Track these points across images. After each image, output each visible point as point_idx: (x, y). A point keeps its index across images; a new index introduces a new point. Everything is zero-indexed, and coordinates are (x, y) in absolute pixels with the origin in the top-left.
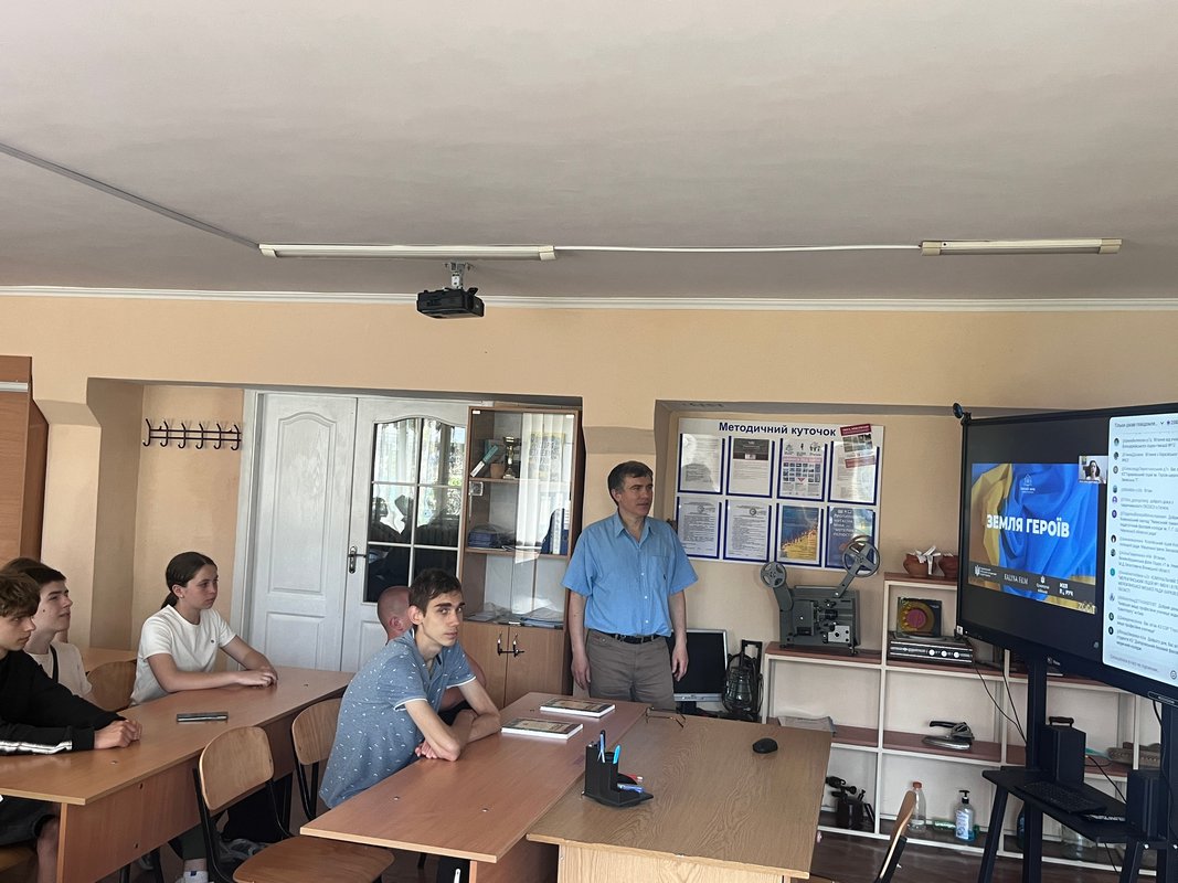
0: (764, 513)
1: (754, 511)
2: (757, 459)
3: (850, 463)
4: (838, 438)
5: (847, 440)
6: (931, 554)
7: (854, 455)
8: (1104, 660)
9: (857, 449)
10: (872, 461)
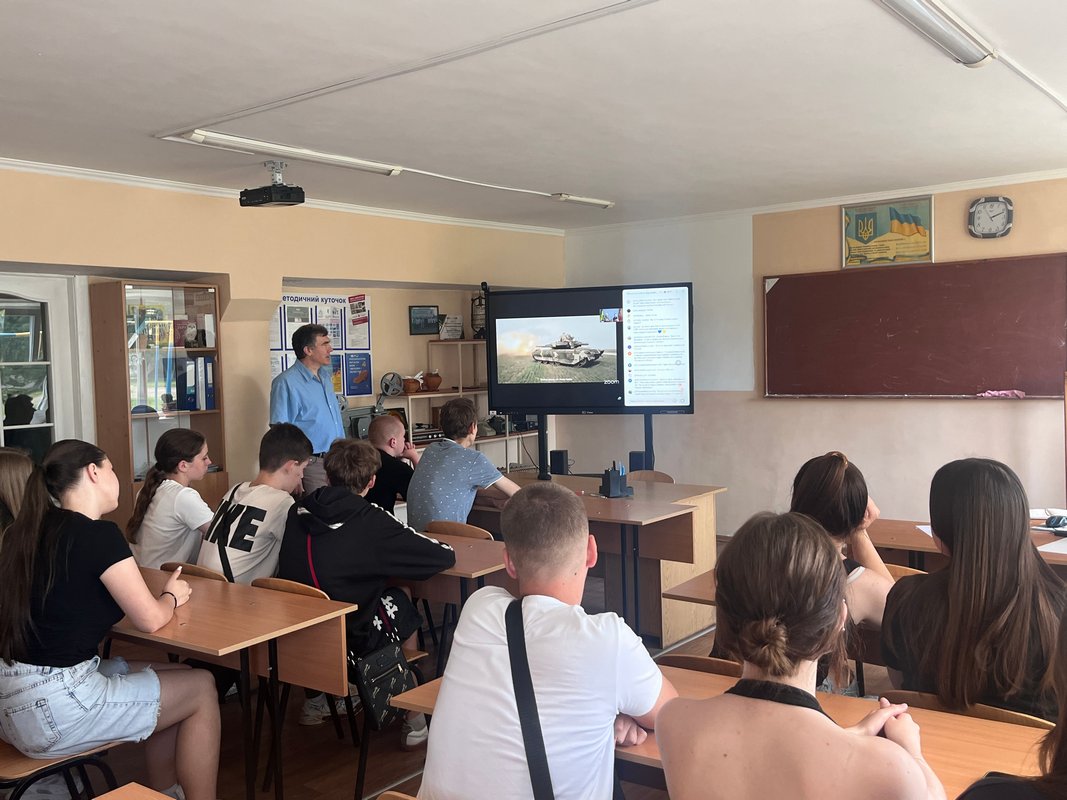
3: (355, 322)
4: (347, 305)
5: (352, 306)
6: (418, 377)
7: (356, 316)
8: (626, 404)
9: (358, 312)
10: (366, 320)
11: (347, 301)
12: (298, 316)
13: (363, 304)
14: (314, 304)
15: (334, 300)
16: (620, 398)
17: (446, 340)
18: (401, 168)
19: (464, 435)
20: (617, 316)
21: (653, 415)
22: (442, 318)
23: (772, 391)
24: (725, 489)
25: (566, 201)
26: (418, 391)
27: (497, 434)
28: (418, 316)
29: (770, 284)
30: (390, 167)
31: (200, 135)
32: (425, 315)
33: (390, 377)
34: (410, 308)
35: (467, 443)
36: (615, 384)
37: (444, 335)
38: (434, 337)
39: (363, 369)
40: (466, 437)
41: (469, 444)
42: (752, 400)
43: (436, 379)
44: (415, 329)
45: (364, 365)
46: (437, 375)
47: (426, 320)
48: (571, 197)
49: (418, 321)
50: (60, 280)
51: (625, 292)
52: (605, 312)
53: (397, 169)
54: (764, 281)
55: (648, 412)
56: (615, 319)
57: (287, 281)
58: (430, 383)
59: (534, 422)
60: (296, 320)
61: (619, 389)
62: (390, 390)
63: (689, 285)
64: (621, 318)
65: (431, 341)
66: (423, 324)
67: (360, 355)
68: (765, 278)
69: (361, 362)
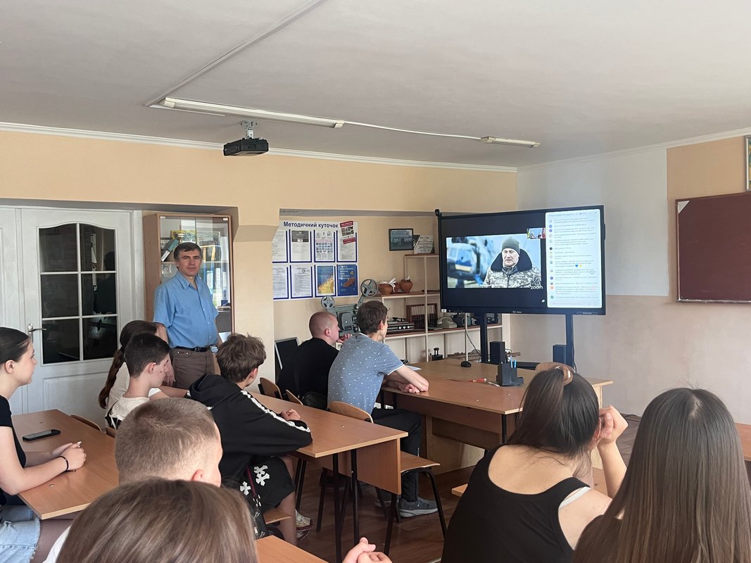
0: (308, 271)
1: (304, 270)
2: (304, 241)
3: (345, 242)
4: (339, 229)
5: (343, 230)
6: (392, 282)
7: (346, 237)
8: (549, 306)
9: (348, 234)
10: (354, 240)
11: (339, 226)
12: (300, 237)
13: (352, 228)
14: (313, 228)
15: (328, 226)
16: (543, 301)
17: (418, 254)
18: (343, 122)
19: (375, 331)
20: (541, 234)
21: (574, 316)
22: (416, 238)
23: (684, 296)
24: (612, 382)
25: (494, 142)
26: (392, 293)
27: (458, 327)
28: (396, 236)
29: (682, 206)
30: (334, 121)
31: (170, 102)
32: (402, 236)
33: (368, 282)
34: (390, 230)
35: (376, 337)
36: (540, 289)
37: (417, 250)
38: (409, 252)
39: (351, 276)
40: (376, 332)
41: (380, 337)
42: (667, 304)
43: (408, 284)
44: (393, 246)
45: (352, 273)
46: (409, 281)
47: (403, 239)
48: (497, 140)
49: (396, 241)
50: (124, 214)
51: (547, 214)
52: (531, 231)
53: (340, 123)
54: (677, 204)
55: (569, 313)
56: (539, 236)
57: (283, 212)
58: (403, 287)
59: (491, 318)
60: (299, 240)
61: (543, 293)
62: (368, 292)
63: (601, 208)
64: (544, 235)
65: (406, 255)
66: (400, 243)
67: (349, 266)
68: (677, 201)
69: (350, 271)
